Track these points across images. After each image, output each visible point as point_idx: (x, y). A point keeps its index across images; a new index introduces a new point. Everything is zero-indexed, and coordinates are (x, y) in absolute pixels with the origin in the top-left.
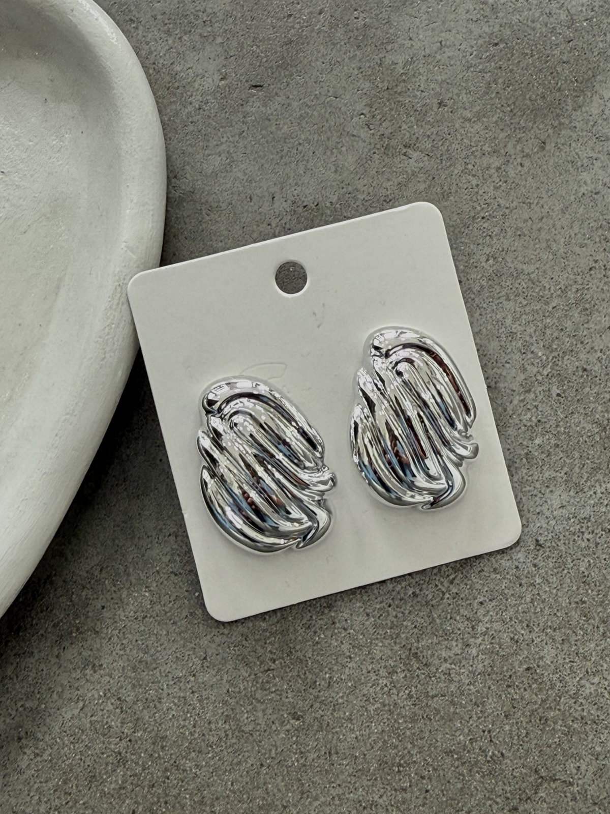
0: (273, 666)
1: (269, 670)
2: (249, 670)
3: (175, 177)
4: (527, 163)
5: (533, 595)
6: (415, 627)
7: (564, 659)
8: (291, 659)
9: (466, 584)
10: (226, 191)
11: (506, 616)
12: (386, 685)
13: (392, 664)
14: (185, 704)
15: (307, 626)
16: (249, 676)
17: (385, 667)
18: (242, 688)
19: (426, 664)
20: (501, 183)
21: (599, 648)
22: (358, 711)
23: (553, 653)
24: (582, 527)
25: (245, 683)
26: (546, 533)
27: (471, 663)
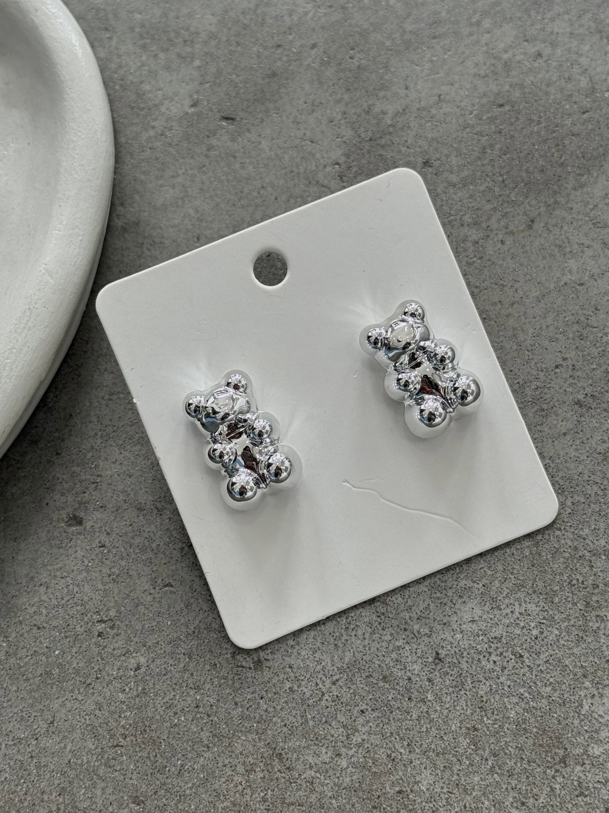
0: (123, 742)
1: (117, 746)
2: (96, 742)
3: (122, 204)
4: (509, 241)
5: (422, 712)
6: (285, 725)
7: (442, 788)
8: (143, 737)
9: (349, 688)
10: (172, 227)
11: (388, 730)
12: (241, 783)
13: (252, 762)
14: (20, 769)
15: (168, 705)
16: (96, 748)
17: (244, 763)
18: (85, 761)
19: (288, 768)
20: (474, 260)
21: (483, 783)
22: (206, 806)
23: (431, 779)
24: (491, 647)
25: (90, 756)
26: (449, 647)
27: (338, 775)
